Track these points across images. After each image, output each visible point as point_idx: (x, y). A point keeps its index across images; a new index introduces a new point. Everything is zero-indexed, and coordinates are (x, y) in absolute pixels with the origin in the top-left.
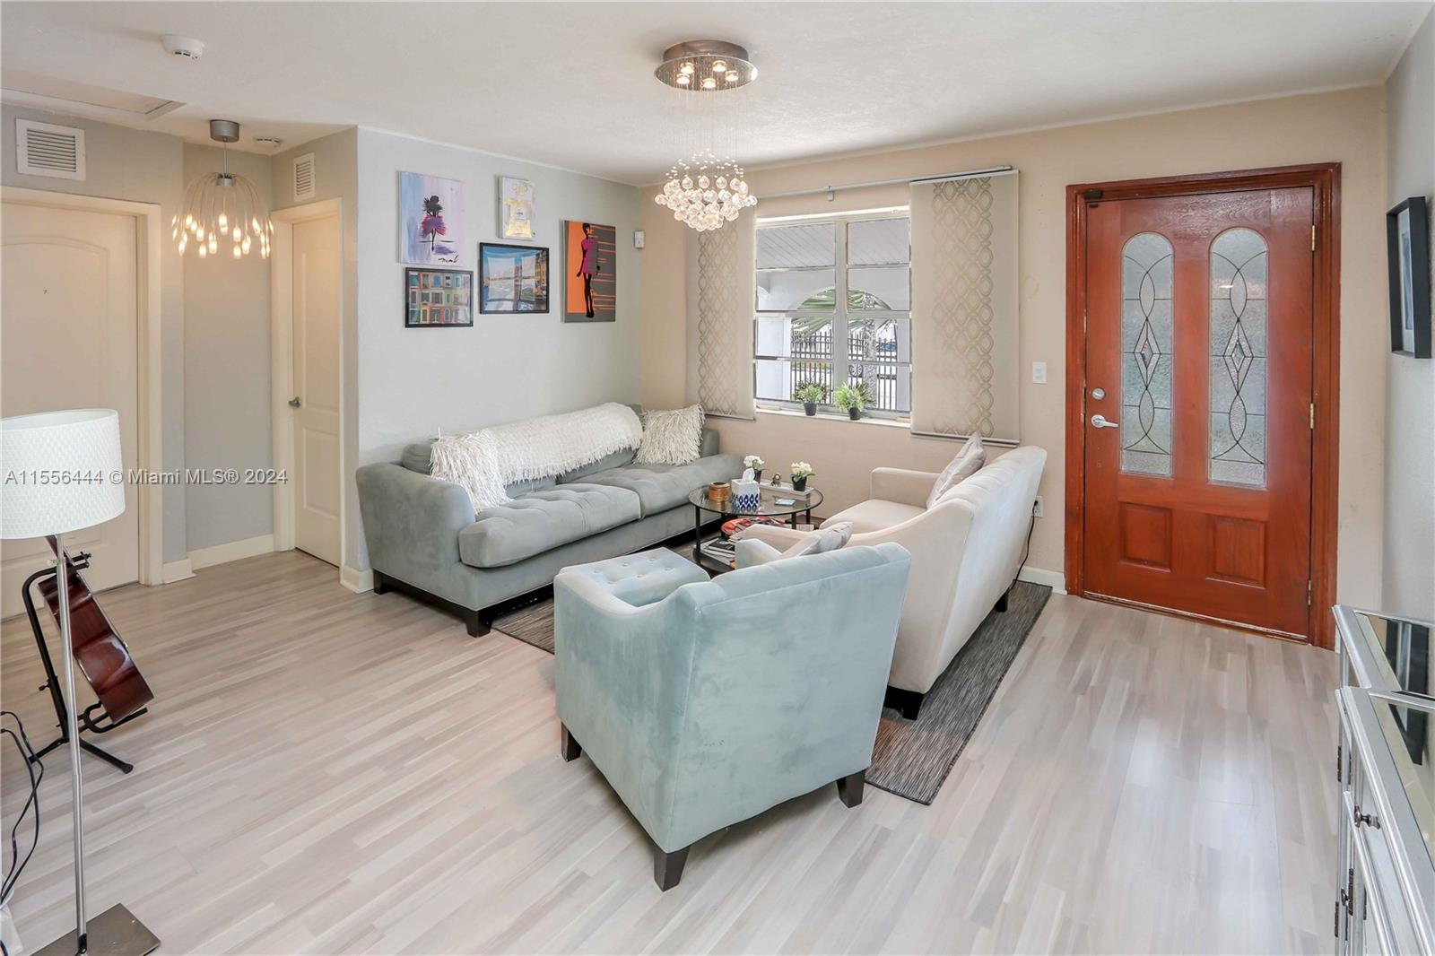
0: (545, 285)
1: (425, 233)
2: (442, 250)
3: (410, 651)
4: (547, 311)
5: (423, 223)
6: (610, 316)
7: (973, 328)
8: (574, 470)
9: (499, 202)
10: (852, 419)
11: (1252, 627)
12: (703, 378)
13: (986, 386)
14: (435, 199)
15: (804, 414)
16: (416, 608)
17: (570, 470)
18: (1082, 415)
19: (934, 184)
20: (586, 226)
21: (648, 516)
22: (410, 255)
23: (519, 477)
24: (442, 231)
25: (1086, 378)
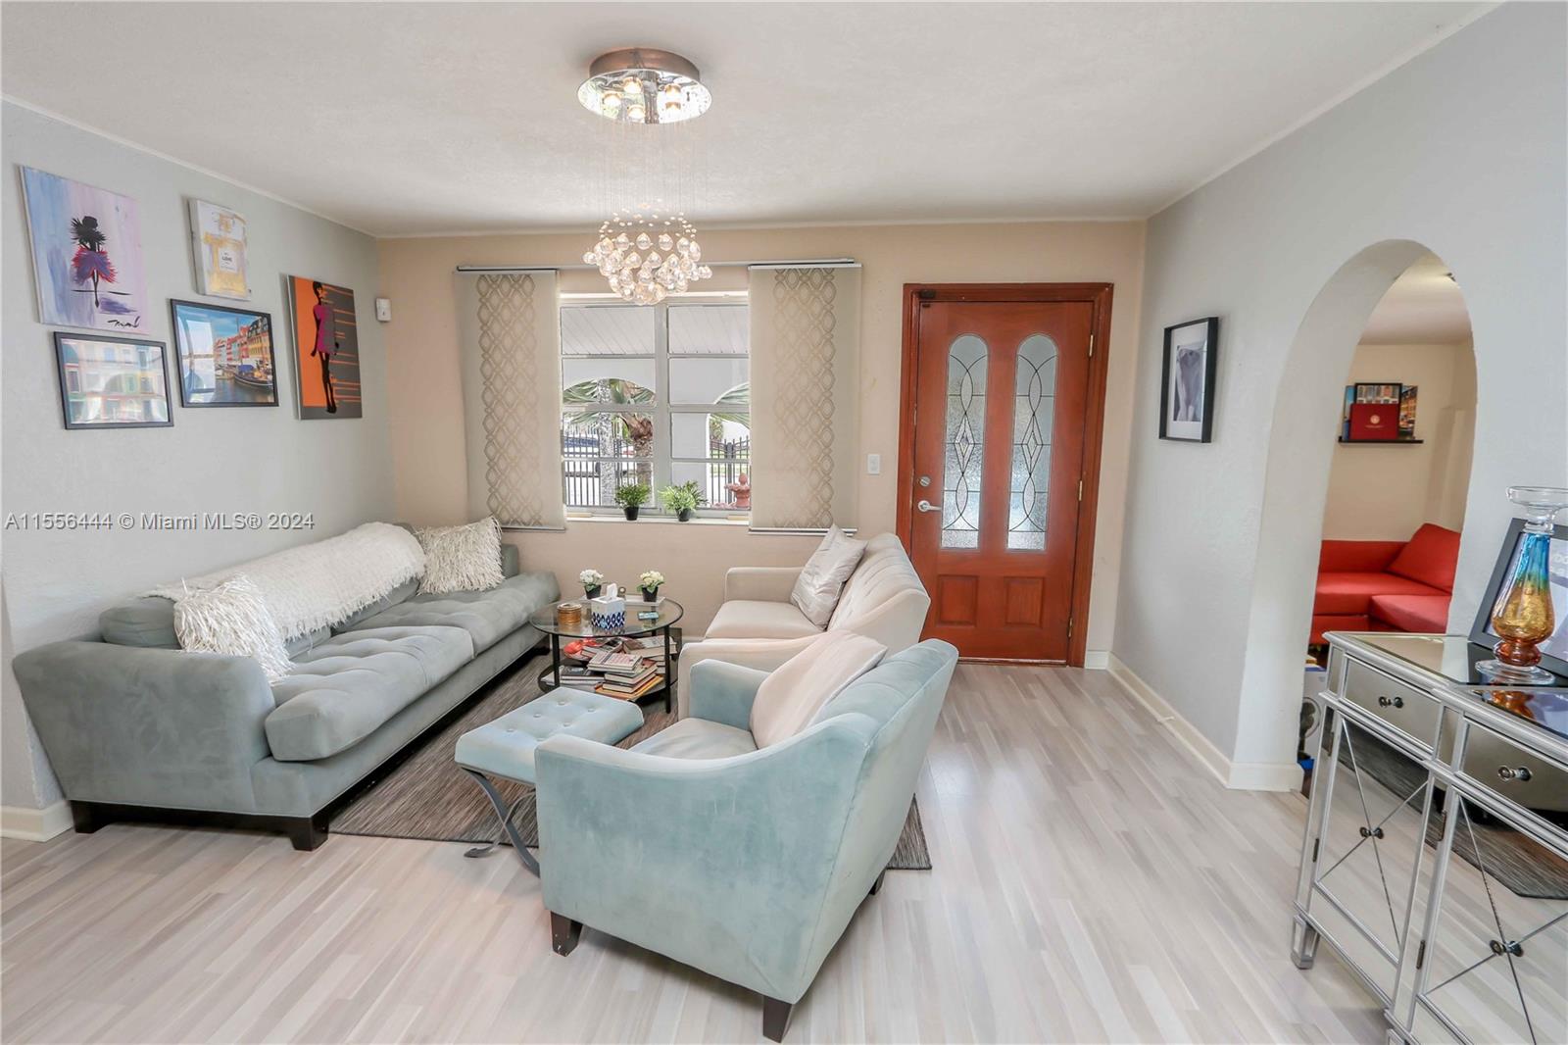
0: (270, 367)
1: (81, 276)
2: (111, 307)
3: (218, 896)
4: (276, 404)
5: (75, 260)
6: (355, 412)
7: (815, 423)
8: (355, 613)
9: (192, 238)
10: (680, 520)
11: (1031, 661)
12: (492, 485)
13: (826, 479)
14: (90, 222)
15: (624, 519)
16: (175, 838)
17: (351, 614)
18: (911, 502)
19: (776, 270)
20: (317, 285)
21: (480, 654)
22: (58, 310)
23: (295, 633)
24: (108, 276)
25: (915, 467)
